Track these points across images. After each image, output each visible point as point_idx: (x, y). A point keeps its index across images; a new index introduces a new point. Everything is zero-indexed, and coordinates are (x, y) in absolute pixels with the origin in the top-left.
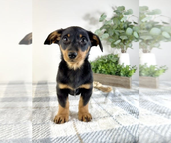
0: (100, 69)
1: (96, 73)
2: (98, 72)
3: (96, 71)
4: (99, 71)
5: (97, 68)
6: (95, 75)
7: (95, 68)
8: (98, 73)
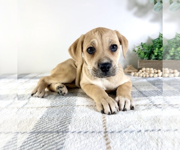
0: (156, 54)
1: (150, 59)
2: (153, 57)
3: (151, 56)
4: (156, 56)
5: (152, 52)
6: (149, 62)
7: (150, 53)
8: (154, 59)
